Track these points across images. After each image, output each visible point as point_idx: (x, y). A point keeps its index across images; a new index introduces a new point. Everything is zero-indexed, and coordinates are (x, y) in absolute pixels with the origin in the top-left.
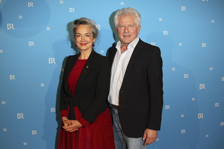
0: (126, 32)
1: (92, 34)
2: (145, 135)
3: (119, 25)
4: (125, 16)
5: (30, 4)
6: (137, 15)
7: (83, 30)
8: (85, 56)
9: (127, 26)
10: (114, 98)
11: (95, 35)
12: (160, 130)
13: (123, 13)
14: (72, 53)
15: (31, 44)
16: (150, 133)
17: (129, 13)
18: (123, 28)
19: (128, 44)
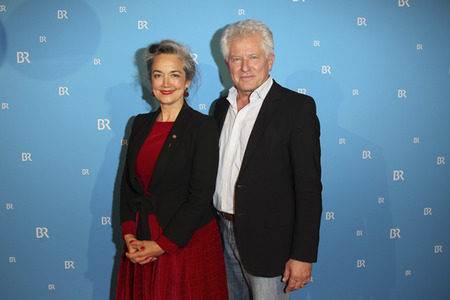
0: (245, 69)
1: (184, 73)
2: (287, 273)
3: (230, 57)
4: (241, 37)
5: (62, 14)
6: (265, 34)
7: (166, 65)
8: (170, 114)
9: (245, 58)
10: (225, 198)
11: (190, 74)
12: (316, 261)
13: (238, 31)
14: (144, 108)
15: (63, 91)
16: (297, 267)
17: (250, 32)
18: (239, 62)
19: (252, 91)
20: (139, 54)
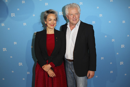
5: (23, 2)
9: (74, 14)
15: (25, 24)
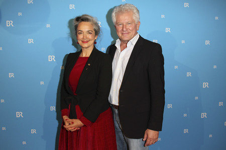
0: (125, 30)
1: (94, 32)
3: (117, 23)
4: (123, 13)
5: (30, 1)
6: (135, 11)
7: (85, 27)
8: (87, 53)
11: (97, 32)
12: (161, 130)
13: (121, 9)
14: (73, 50)
16: (151, 133)
17: (127, 10)
18: (121, 26)
19: (128, 41)
20: (70, 22)
